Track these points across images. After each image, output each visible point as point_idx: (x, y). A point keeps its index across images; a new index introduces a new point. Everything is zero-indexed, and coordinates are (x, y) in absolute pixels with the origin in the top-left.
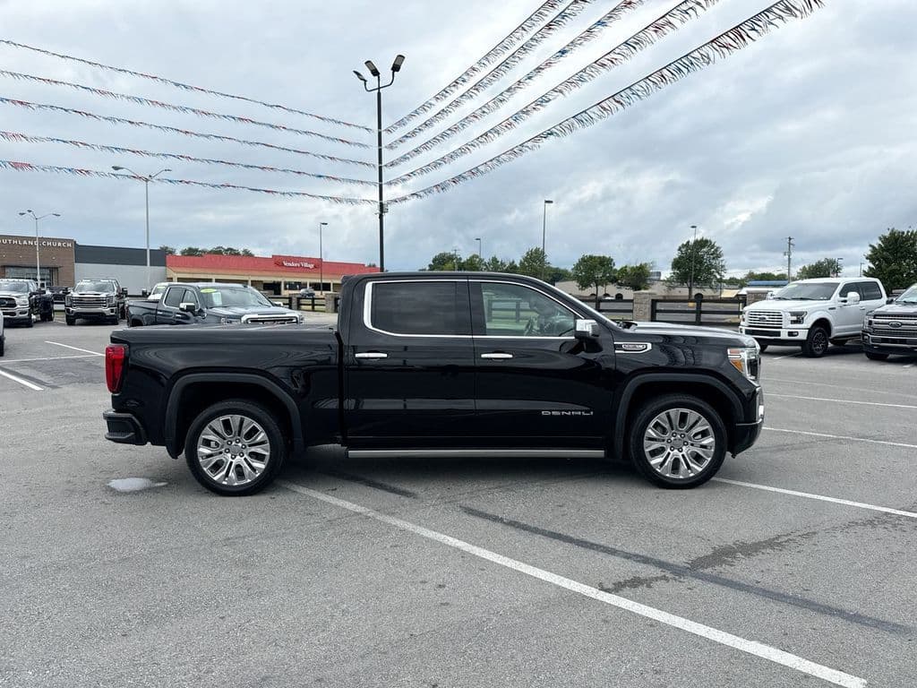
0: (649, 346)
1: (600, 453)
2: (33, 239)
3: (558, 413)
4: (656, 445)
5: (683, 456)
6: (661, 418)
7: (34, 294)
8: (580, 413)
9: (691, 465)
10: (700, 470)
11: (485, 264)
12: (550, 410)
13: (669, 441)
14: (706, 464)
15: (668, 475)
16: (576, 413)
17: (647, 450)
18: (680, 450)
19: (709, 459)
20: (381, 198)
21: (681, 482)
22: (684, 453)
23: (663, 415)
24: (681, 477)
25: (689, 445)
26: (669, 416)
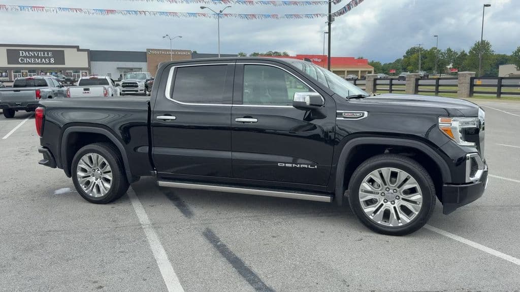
0: (366, 114)
1: (327, 199)
2: (169, 51)
3: (290, 165)
4: (370, 197)
5: (395, 208)
6: (374, 175)
7: (149, 80)
8: (306, 166)
9: (401, 216)
10: (408, 221)
11: (442, 54)
12: (285, 162)
13: (383, 194)
14: (413, 217)
15: (379, 222)
16: (304, 166)
17: (361, 200)
18: (393, 202)
19: (417, 213)
20: (330, 11)
21: (389, 230)
22: (395, 205)
23: (376, 172)
24: (391, 225)
25: (401, 199)
26: (381, 175)
